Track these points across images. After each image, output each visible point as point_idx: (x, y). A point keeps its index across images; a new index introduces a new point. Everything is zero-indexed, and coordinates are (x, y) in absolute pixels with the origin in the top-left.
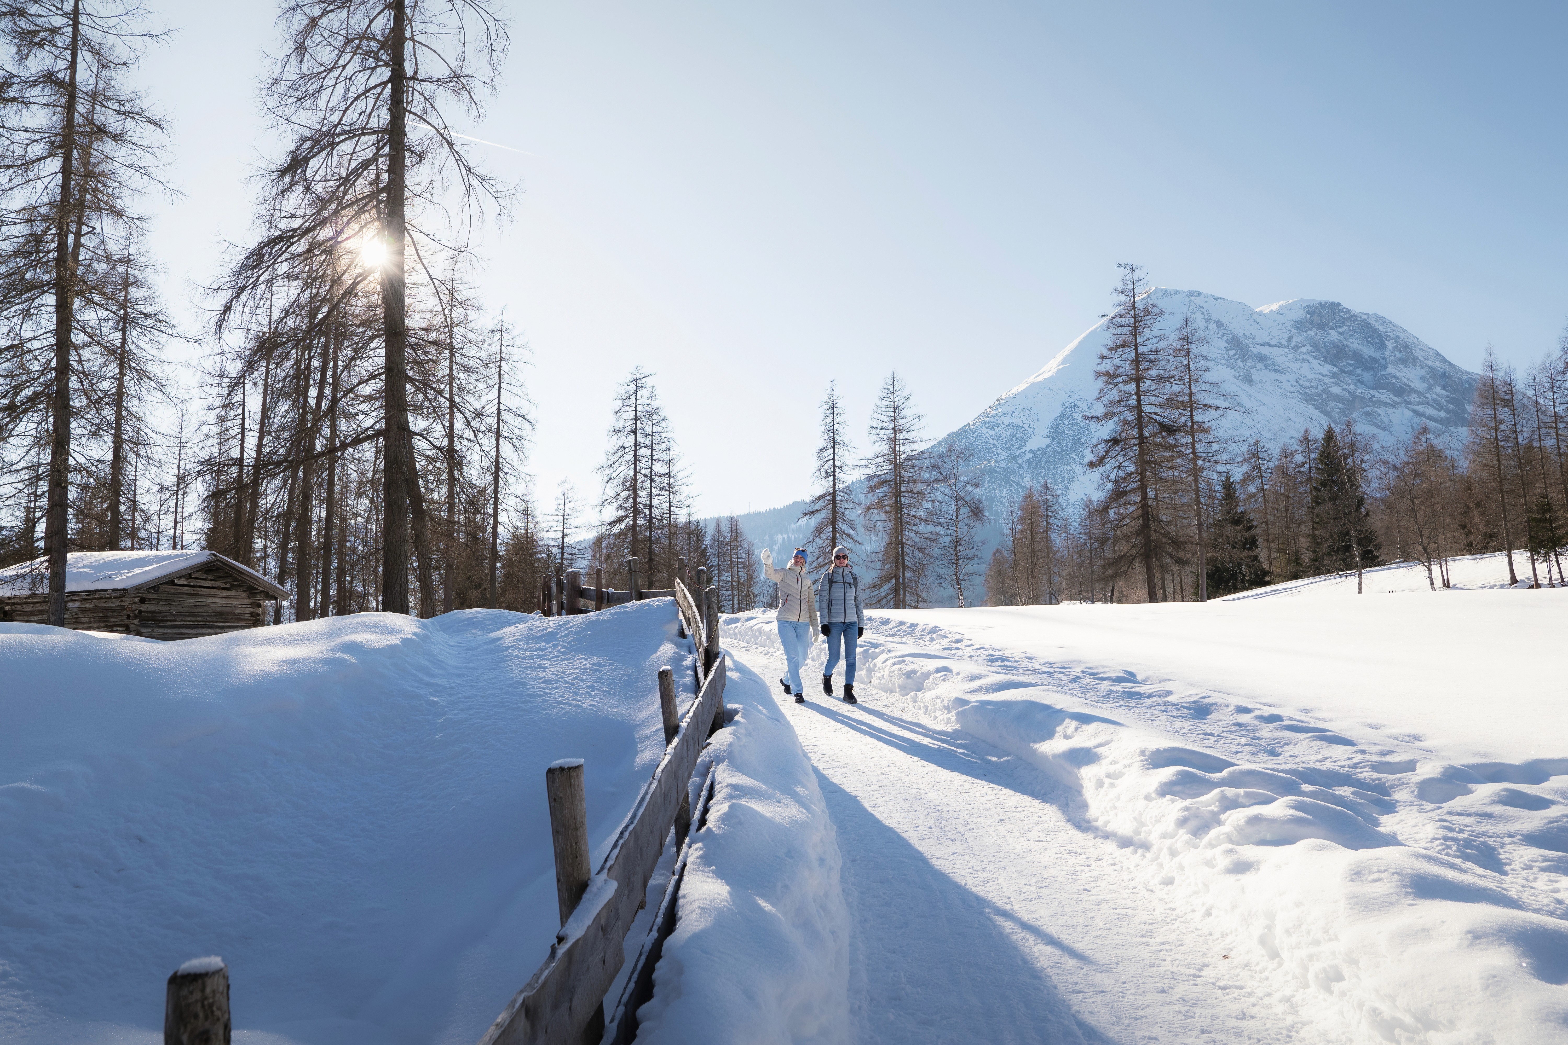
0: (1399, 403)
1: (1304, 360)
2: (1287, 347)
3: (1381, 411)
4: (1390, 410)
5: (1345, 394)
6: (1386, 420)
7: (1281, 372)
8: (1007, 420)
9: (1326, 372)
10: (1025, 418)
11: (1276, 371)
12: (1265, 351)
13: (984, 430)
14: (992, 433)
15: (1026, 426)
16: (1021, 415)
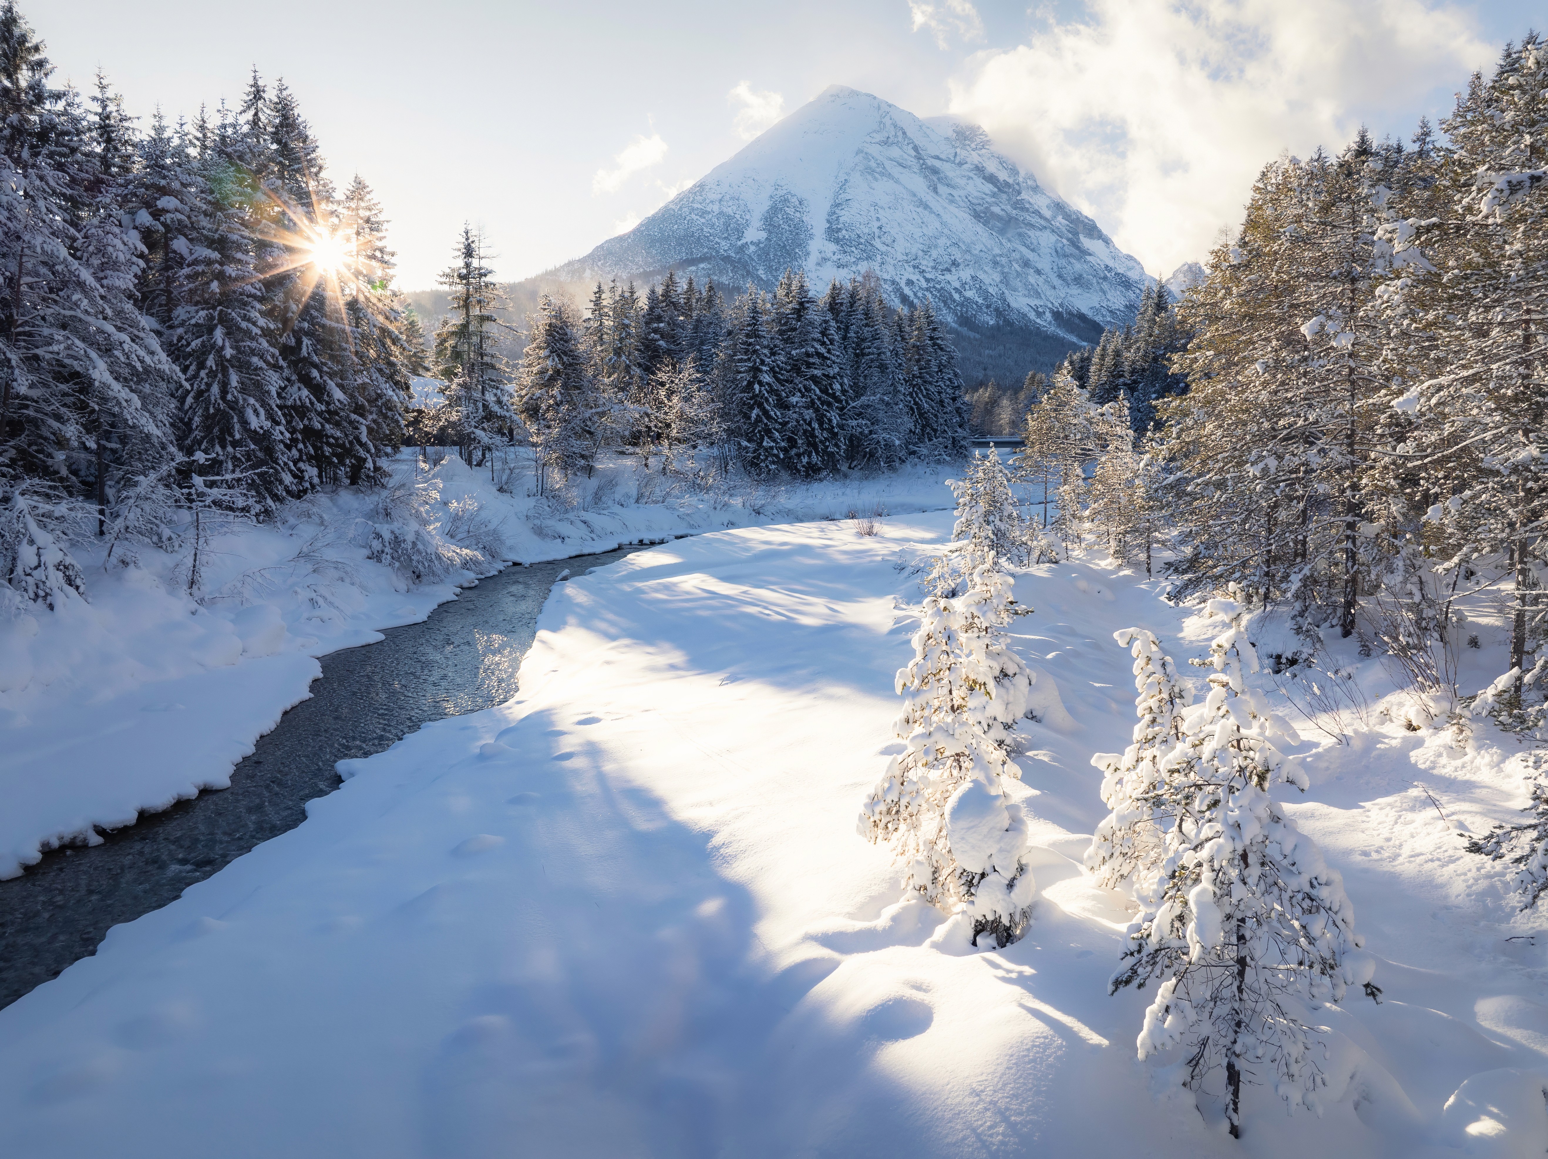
0: (1045, 228)
1: (970, 178)
2: (953, 162)
3: (1031, 233)
4: (1038, 233)
5: (1002, 213)
6: (1035, 242)
7: (953, 187)
8: (716, 208)
9: (988, 192)
10: (735, 208)
11: (948, 185)
12: (937, 164)
13: (693, 216)
14: (703, 220)
15: (738, 216)
16: (730, 203)
